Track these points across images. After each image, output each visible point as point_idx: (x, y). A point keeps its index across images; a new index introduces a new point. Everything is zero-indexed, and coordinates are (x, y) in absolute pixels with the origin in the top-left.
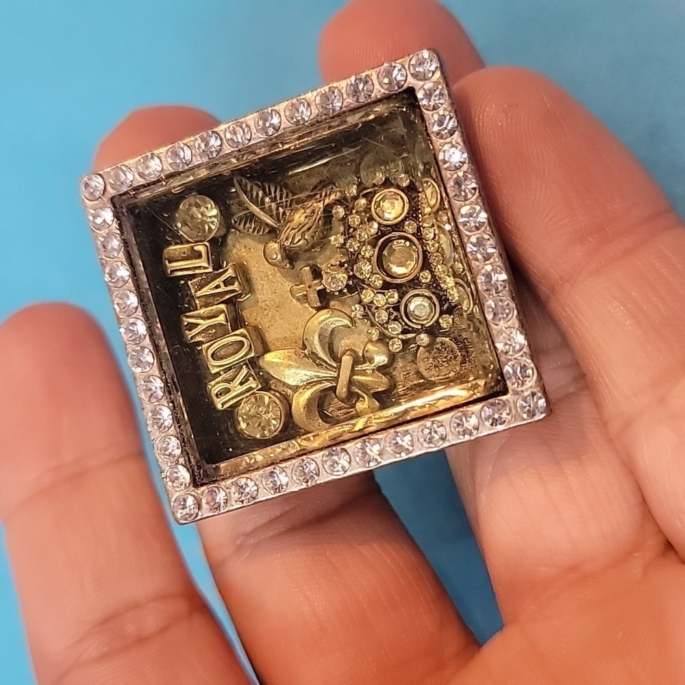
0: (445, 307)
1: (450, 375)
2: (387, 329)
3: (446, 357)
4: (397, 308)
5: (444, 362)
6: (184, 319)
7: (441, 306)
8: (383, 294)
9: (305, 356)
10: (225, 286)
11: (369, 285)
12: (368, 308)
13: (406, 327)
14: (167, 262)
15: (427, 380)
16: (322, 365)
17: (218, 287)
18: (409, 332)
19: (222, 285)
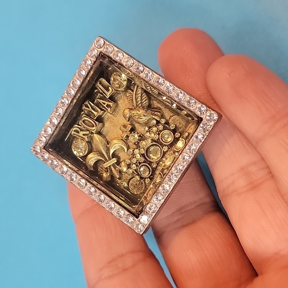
0: (151, 177)
1: (135, 193)
2: (132, 165)
3: (139, 187)
4: (140, 163)
5: (137, 188)
6: (87, 102)
7: (151, 175)
8: (141, 156)
9: (106, 147)
10: (106, 106)
11: (140, 150)
12: (133, 154)
13: (137, 170)
14: (99, 83)
15: (128, 187)
16: (108, 153)
17: (104, 104)
18: (136, 172)
19: (106, 105)
